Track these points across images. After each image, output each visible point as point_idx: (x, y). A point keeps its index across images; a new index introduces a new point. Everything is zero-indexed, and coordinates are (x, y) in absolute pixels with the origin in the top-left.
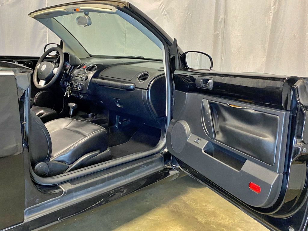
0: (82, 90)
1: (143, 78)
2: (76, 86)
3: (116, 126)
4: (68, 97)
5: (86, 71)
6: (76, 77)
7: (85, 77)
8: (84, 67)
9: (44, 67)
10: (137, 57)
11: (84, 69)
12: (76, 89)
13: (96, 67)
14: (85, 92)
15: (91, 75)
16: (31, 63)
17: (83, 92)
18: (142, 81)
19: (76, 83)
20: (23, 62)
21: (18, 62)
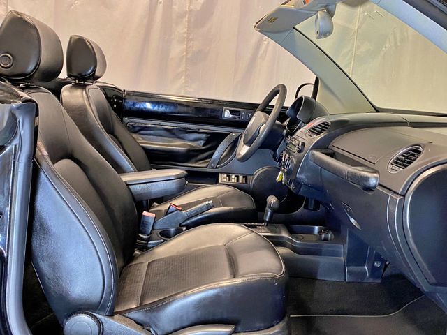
1: (404, 161)
2: (284, 162)
3: (366, 268)
7: (299, 145)
11: (307, 128)
13: (328, 125)
14: (293, 178)
18: (397, 168)
19: (286, 157)
20: (239, 112)
21: (230, 111)
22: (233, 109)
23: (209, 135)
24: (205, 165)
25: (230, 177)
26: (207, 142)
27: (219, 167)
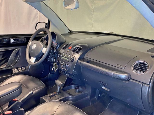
0: (68, 70)
1: (141, 69)
2: (63, 66)
3: (96, 97)
4: (55, 71)
5: (72, 53)
6: (62, 57)
7: (71, 59)
8: (70, 48)
9: (34, 46)
10: (109, 33)
11: (70, 50)
12: (63, 69)
13: (81, 48)
14: (71, 73)
15: (77, 56)
16: (25, 40)
17: (69, 73)
18: (139, 72)
19: (63, 63)
20: (18, 39)
21: (14, 39)
22: (15, 38)
23: (4, 52)
24: (5, 67)
25: (18, 69)
26: (3, 55)
27: (12, 66)
